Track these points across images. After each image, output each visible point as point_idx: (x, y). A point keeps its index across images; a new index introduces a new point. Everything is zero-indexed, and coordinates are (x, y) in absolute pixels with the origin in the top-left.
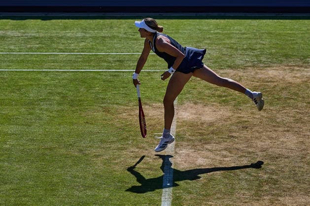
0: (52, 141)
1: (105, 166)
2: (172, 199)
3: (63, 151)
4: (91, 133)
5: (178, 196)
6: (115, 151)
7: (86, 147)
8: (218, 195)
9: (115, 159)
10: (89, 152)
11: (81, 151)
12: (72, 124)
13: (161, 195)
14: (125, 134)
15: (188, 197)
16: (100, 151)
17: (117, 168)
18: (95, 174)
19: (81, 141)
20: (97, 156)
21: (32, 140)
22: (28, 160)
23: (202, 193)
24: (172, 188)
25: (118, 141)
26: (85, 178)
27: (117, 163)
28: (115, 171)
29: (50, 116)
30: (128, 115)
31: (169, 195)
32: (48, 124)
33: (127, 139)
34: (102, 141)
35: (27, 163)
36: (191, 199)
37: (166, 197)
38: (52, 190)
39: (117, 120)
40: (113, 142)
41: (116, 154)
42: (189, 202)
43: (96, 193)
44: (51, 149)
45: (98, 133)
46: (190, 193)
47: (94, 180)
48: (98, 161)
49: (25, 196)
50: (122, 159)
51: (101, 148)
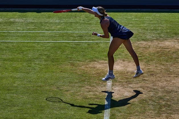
0: (41, 82)
1: (72, 97)
2: (110, 115)
3: (48, 88)
4: (64, 78)
5: (114, 114)
6: (78, 88)
7: (61, 85)
8: (137, 114)
9: (77, 93)
10: (63, 88)
11: (58, 88)
12: (53, 72)
13: (104, 113)
14: (83, 78)
15: (119, 115)
16: (69, 88)
19: (58, 82)
20: (67, 91)
21: (30, 81)
22: (27, 93)
23: (127, 112)
24: (110, 109)
25: (79, 82)
27: (78, 95)
28: (77, 99)
29: (40, 68)
30: (85, 67)
31: (108, 113)
32: (39, 72)
33: (84, 81)
34: (70, 82)
35: (27, 94)
36: (121, 115)
37: (107, 114)
38: (41, 110)
39: (79, 70)
40: (76, 83)
41: (78, 89)
42: (120, 117)
43: (66, 112)
44: (40, 87)
45: (68, 77)
46: (120, 112)
48: (68, 93)
49: (25, 114)
50: (81, 93)
51: (70, 86)
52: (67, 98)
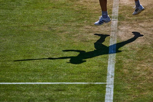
0: (29, 20)
1: (67, 39)
2: (115, 62)
3: (37, 28)
4: (57, 15)
5: (120, 60)
6: (75, 28)
7: (54, 25)
8: (149, 60)
9: (74, 34)
10: (56, 29)
11: (50, 28)
12: (43, 8)
13: (108, 59)
14: (82, 16)
15: (127, 61)
16: (64, 28)
17: (76, 40)
18: (60, 44)
19: (50, 21)
20: (61, 32)
21: (14, 20)
22: (11, 35)
23: (137, 58)
24: (115, 54)
25: (77, 20)
26: (53, 47)
27: (76, 37)
28: (74, 42)
29: (27, 3)
30: (84, 2)
31: (113, 59)
32: (26, 8)
33: (83, 19)
34: (65, 21)
35: (10, 37)
36: (129, 62)
37: (111, 61)
39: (76, 6)
40: (73, 21)
41: (75, 30)
42: (128, 65)
44: (28, 27)
45: (62, 15)
46: (128, 58)
47: (60, 49)
48: (62, 35)
49: (9, 61)
50: (79, 34)
51: (64, 26)
52: (61, 41)
